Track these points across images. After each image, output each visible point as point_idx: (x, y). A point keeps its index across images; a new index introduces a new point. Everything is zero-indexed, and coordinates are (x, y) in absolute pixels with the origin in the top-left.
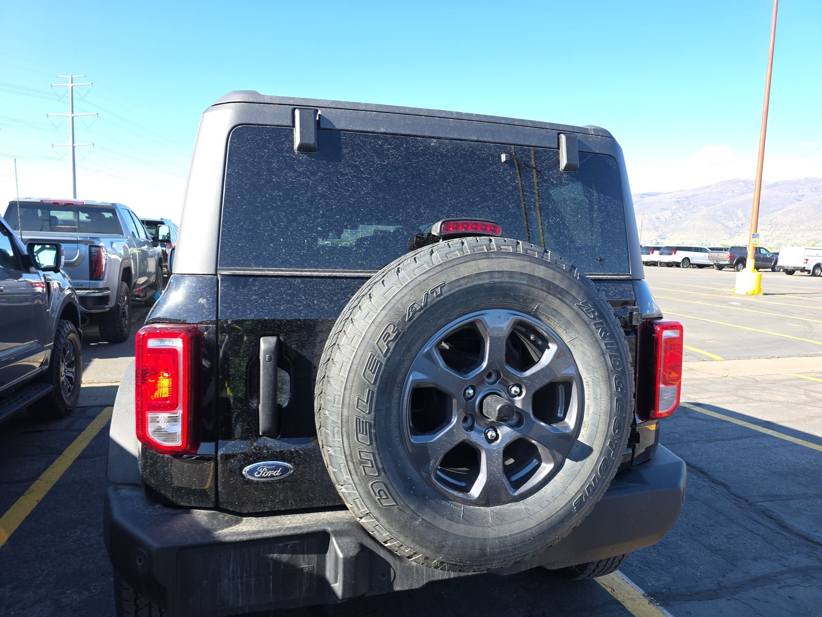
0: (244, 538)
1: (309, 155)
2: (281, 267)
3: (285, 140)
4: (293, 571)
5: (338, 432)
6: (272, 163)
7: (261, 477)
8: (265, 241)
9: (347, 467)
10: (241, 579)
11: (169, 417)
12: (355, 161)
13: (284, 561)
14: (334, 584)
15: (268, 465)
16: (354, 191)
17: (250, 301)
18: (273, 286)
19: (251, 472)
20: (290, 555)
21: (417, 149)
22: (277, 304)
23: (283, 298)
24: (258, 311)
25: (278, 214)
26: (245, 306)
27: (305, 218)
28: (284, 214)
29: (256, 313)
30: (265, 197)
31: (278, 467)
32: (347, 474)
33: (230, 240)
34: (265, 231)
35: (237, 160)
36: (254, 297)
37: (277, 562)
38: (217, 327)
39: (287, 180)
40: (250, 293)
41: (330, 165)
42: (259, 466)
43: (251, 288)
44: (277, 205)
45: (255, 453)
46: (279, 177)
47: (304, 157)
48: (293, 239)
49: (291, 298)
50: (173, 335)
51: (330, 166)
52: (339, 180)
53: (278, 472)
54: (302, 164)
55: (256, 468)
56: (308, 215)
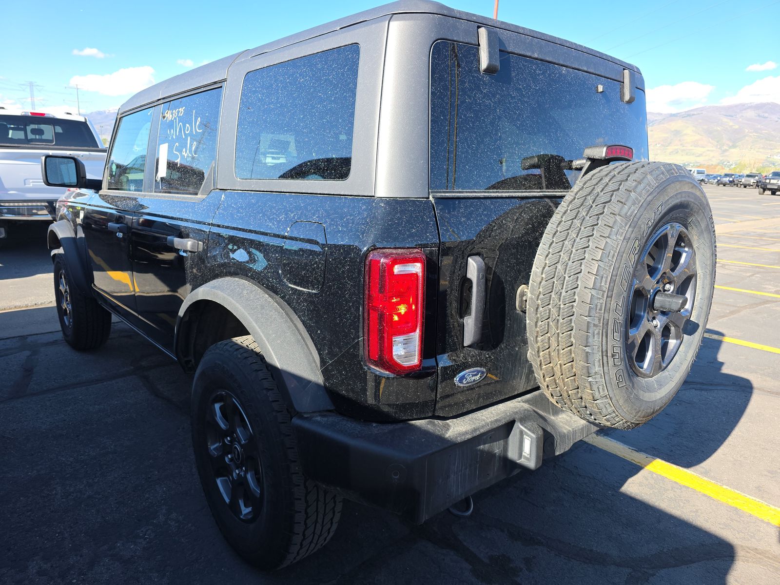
0: (469, 436)
1: (490, 76)
2: (474, 189)
3: (474, 59)
4: (491, 455)
5: (598, 334)
6: (465, 83)
7: (467, 383)
8: (463, 163)
9: (601, 361)
10: (461, 472)
11: (404, 340)
12: (520, 85)
13: (486, 450)
14: (519, 460)
15: (472, 372)
16: (520, 114)
17: (461, 223)
18: (473, 208)
19: (461, 381)
20: (489, 444)
21: (555, 76)
22: (479, 226)
23: (482, 219)
24: (468, 232)
25: (471, 136)
26: (458, 228)
27: (489, 140)
28: (475, 135)
29: (467, 234)
30: (461, 118)
31: (478, 372)
32: (599, 366)
33: (438, 162)
34: (462, 153)
35: (438, 78)
36: (463, 219)
37: (482, 451)
38: (439, 250)
39: (476, 101)
40: (459, 215)
41: (504, 87)
42: (466, 374)
43: (459, 211)
44: (470, 126)
45: (463, 363)
46: (470, 97)
47: (487, 78)
48: (482, 161)
49: (488, 219)
50: (415, 260)
51: (504, 89)
52: (510, 103)
53: (477, 377)
54: (486, 85)
55: (464, 376)
56: (491, 138)
